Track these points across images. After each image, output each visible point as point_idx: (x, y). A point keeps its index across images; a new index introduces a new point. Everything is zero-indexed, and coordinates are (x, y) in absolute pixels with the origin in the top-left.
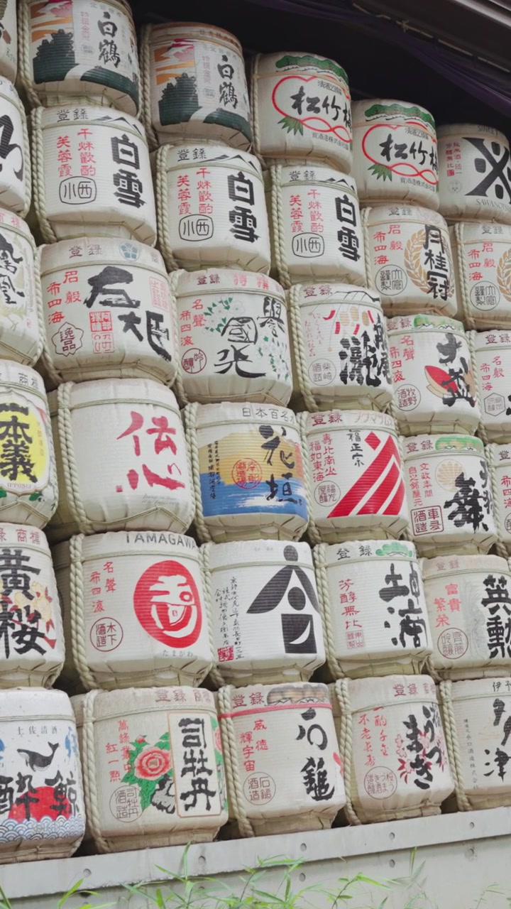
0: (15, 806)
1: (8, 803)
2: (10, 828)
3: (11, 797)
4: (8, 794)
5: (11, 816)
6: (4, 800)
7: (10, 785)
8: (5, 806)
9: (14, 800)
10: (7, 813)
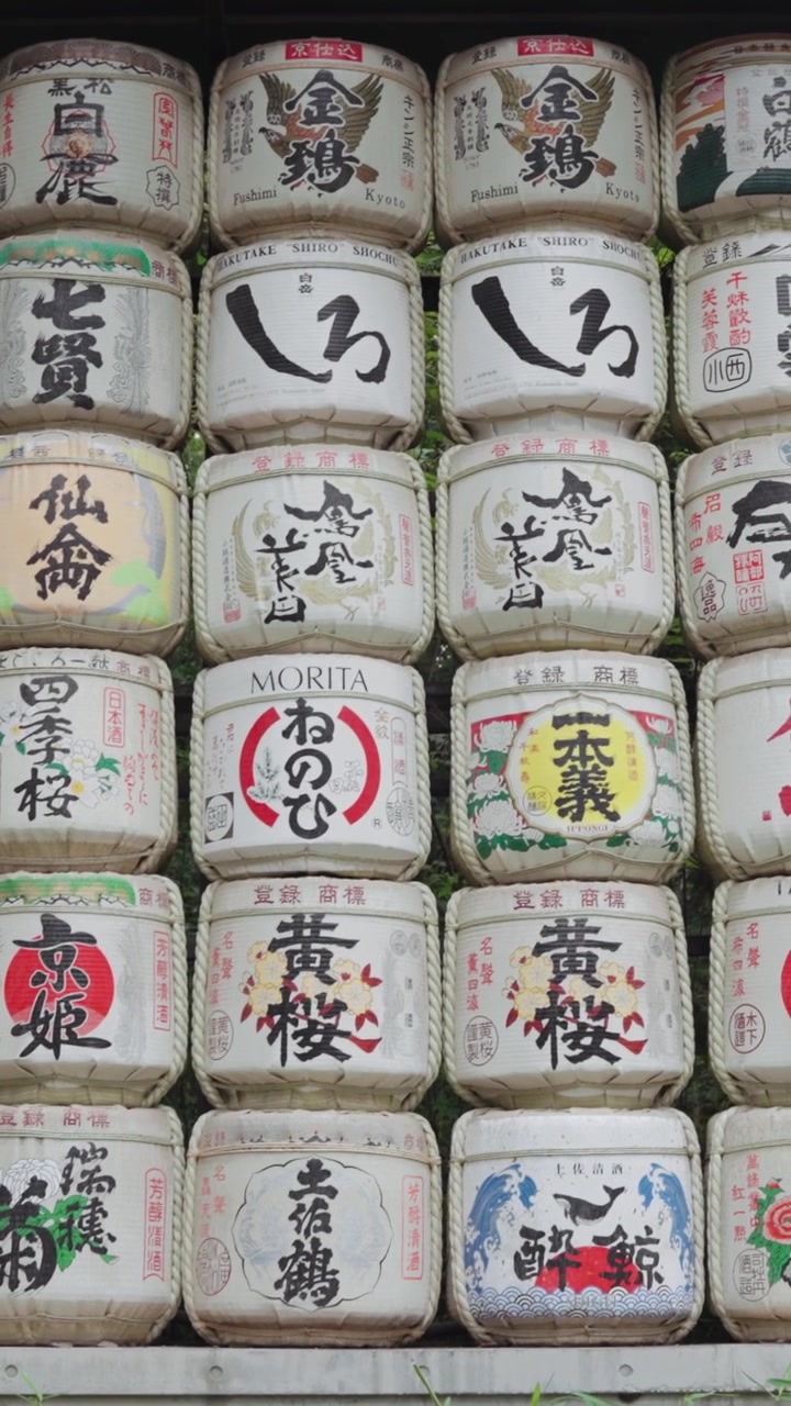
0: (545, 1270)
1: (536, 1265)
2: (537, 1299)
3: (541, 1258)
4: (537, 1254)
5: (538, 1283)
6: (533, 1261)
7: (540, 1242)
8: (533, 1269)
9: (545, 1262)
10: (534, 1279)
